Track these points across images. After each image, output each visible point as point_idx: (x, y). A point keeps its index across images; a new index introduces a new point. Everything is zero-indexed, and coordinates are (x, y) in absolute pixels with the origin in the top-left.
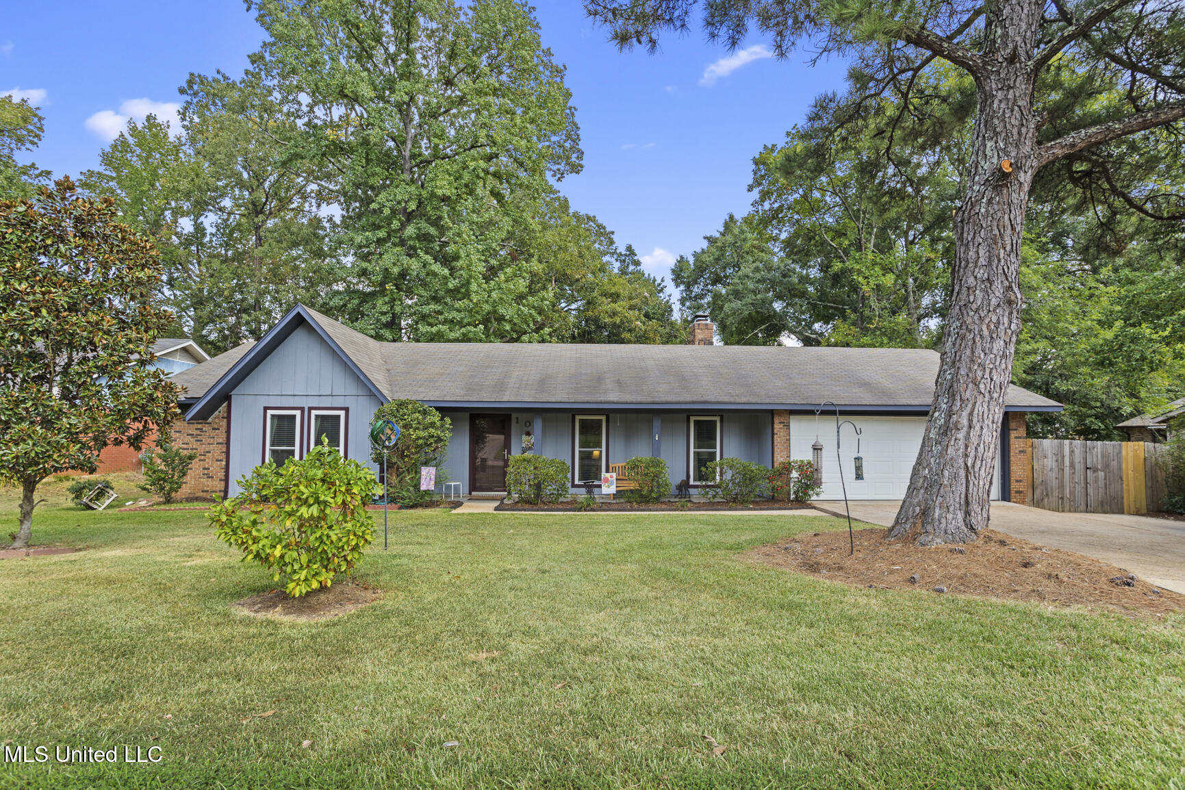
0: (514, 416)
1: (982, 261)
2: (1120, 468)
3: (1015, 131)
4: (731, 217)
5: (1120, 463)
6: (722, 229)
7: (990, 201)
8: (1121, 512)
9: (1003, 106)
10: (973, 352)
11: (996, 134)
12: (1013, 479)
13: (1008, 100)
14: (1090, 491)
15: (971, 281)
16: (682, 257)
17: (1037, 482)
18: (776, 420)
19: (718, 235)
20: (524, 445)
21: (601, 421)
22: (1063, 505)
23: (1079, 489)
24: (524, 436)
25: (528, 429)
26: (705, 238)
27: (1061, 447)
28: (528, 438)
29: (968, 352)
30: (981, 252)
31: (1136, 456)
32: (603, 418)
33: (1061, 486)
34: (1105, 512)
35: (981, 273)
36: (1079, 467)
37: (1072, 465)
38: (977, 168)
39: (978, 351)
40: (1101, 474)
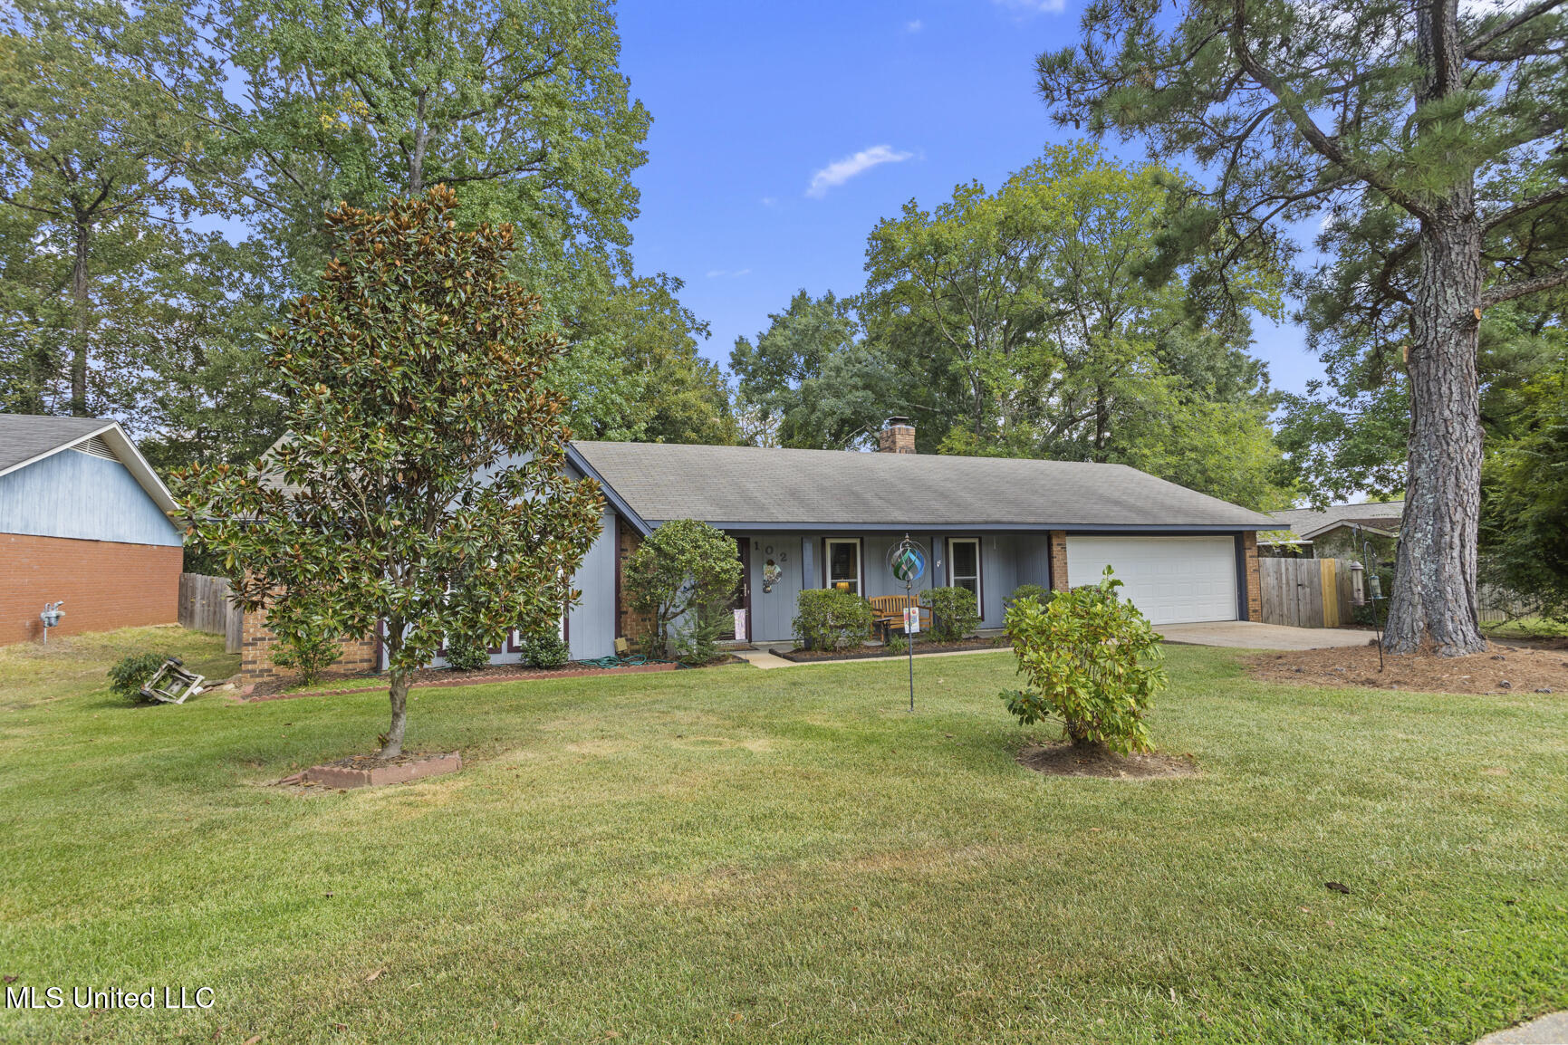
0: (752, 540)
1: (1456, 396)
2: (1320, 584)
3: (1472, 282)
4: (803, 294)
5: (1319, 579)
6: (788, 307)
7: (1457, 344)
8: (1322, 626)
9: (1460, 258)
10: (1457, 479)
11: (1457, 283)
12: (1250, 598)
13: (1464, 254)
14: (1301, 607)
15: (1447, 413)
16: (741, 338)
17: (1264, 600)
18: (1055, 541)
19: (783, 314)
20: (766, 578)
21: (855, 545)
22: (1282, 620)
23: (1293, 605)
24: (765, 566)
25: (770, 557)
26: (770, 316)
27: (1279, 564)
28: (770, 567)
29: (1453, 478)
30: (1454, 389)
31: (1330, 572)
32: (857, 541)
33: (1281, 604)
34: (1311, 627)
35: (1454, 407)
36: (1293, 584)
37: (1288, 583)
38: (1437, 311)
39: (1462, 477)
40: (1308, 590)
